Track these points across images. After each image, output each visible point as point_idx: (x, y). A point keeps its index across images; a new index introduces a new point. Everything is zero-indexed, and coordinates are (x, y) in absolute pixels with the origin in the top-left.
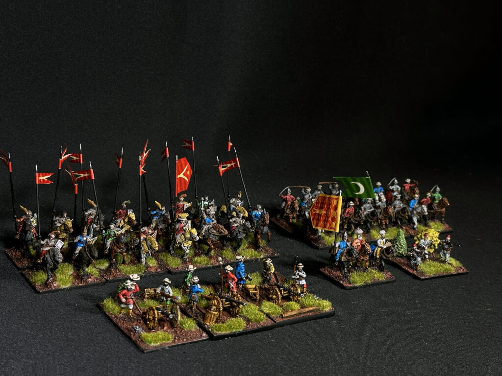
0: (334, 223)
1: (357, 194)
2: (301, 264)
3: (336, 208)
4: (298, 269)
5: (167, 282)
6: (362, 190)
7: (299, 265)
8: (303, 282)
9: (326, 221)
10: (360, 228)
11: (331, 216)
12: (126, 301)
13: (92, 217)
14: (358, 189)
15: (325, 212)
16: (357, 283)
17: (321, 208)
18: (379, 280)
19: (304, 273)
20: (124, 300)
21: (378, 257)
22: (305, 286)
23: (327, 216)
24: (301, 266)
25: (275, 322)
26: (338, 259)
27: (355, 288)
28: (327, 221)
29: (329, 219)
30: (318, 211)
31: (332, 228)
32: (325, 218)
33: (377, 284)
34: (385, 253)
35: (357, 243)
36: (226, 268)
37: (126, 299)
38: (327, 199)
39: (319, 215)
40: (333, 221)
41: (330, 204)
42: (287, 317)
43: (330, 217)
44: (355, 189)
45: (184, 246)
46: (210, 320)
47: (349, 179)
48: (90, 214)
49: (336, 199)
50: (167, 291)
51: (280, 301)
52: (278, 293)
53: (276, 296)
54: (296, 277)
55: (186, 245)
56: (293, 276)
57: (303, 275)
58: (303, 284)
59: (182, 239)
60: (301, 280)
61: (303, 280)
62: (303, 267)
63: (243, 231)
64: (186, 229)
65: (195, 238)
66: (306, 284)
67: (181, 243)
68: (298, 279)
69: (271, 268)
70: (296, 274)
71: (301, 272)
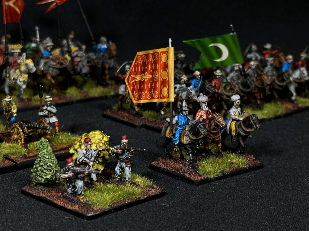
0: (165, 89)
1: (218, 60)
2: (48, 97)
3: (166, 66)
6: (226, 54)
7: (46, 99)
8: (54, 119)
9: (153, 88)
10: (204, 94)
11: (161, 79)
14: (219, 53)
15: (151, 76)
16: (210, 175)
17: (143, 72)
18: (239, 166)
19: (54, 107)
21: (234, 134)
22: (56, 124)
23: (153, 81)
25: (16, 163)
26: (177, 143)
27: (207, 181)
28: (155, 89)
29: (157, 85)
30: (138, 78)
31: (164, 97)
32: (151, 84)
33: (237, 173)
34: (243, 127)
35: (201, 116)
38: (150, 57)
39: (141, 83)
40: (164, 86)
41: (155, 63)
42: (30, 157)
43: (158, 81)
44: (214, 53)
45: (20, 82)
47: (206, 40)
49: (164, 52)
51: (23, 141)
52: (19, 130)
53: (18, 135)
54: (44, 114)
55: (22, 80)
56: (39, 112)
57: (51, 110)
58: (54, 121)
59: (17, 74)
60: (51, 117)
61: (54, 117)
62: (51, 99)
63: (88, 65)
64: (21, 62)
65: (32, 69)
66: (57, 120)
67: (17, 78)
68: (46, 116)
69: (12, 108)
70: (44, 110)
71: (50, 106)
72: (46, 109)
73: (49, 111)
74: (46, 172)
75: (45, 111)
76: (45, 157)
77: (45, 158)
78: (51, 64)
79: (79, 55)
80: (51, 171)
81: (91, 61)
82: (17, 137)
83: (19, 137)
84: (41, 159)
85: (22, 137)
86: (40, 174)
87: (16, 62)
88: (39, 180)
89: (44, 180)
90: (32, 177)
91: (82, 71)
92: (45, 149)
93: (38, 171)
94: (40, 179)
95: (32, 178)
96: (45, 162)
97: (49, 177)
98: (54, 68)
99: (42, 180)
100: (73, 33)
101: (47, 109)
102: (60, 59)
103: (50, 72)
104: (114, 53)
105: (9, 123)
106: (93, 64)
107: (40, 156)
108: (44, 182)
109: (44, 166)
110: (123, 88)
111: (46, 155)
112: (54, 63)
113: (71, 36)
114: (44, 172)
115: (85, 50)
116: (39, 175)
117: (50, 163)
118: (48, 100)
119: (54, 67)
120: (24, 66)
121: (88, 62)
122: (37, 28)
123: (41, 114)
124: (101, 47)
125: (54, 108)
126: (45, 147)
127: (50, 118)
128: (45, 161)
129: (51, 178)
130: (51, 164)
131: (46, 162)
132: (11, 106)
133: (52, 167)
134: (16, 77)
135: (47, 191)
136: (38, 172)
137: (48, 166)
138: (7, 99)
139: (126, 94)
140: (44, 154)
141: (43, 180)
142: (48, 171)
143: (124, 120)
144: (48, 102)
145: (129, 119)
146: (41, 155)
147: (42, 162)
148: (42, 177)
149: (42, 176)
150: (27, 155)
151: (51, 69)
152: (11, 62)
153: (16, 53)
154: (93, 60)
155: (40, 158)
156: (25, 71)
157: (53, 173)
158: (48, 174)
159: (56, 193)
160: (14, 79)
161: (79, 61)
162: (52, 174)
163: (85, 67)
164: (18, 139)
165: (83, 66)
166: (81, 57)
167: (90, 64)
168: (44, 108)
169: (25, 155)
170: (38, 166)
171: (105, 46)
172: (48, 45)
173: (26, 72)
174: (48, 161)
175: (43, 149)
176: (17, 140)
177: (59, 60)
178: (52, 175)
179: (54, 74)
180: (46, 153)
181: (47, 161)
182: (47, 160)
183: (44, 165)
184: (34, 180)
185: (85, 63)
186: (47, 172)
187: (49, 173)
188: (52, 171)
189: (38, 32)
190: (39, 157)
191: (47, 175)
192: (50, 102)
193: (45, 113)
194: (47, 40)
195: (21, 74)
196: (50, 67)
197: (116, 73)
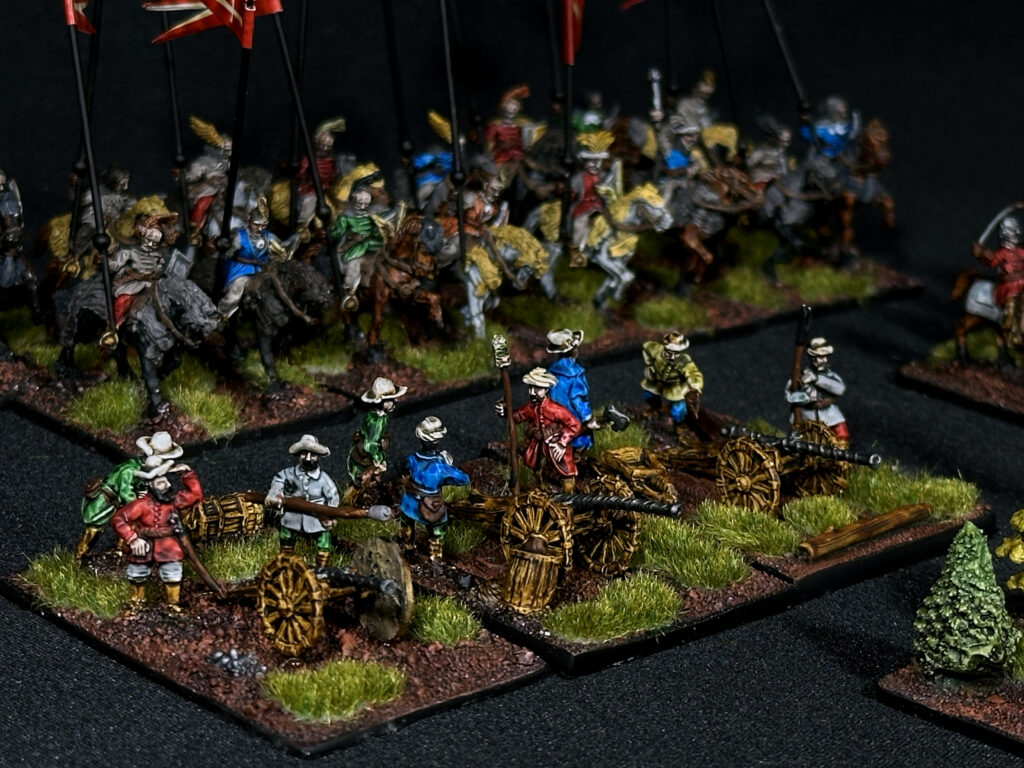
2: (820, 341)
4: (811, 363)
5: (314, 453)
7: (817, 347)
8: (833, 417)
12: (152, 550)
13: (208, 191)
19: (837, 377)
20: (140, 546)
22: (841, 433)
24: (822, 348)
25: (790, 580)
36: (526, 380)
37: (148, 538)
42: (825, 557)
45: (612, 259)
46: (533, 593)
48: (202, 180)
50: (316, 491)
51: (776, 497)
52: (766, 462)
53: (752, 477)
54: (807, 398)
55: (616, 252)
56: (788, 394)
57: (830, 386)
58: (833, 423)
59: (600, 234)
60: (826, 407)
61: (832, 406)
62: (830, 349)
63: (804, 196)
64: (608, 193)
65: (659, 220)
66: (843, 420)
67: (597, 248)
68: (811, 406)
69: (687, 374)
70: (804, 384)
71: (824, 372)
72: (813, 384)
73: (820, 390)
74: (978, 636)
75: (809, 390)
76: (974, 586)
77: (972, 589)
78: (703, 200)
79: (768, 162)
80: (991, 631)
81: (821, 185)
82: (750, 482)
83: (755, 484)
84: (960, 591)
85: (775, 487)
86: (956, 641)
87: (593, 191)
88: (950, 661)
89: (970, 663)
90: (919, 649)
91: (784, 216)
92: (977, 558)
93: (950, 631)
94: (953, 656)
95: (921, 651)
96: (972, 602)
97: (985, 652)
98: (709, 211)
99: (961, 662)
100: (709, 76)
101: (817, 383)
102: (736, 183)
103: (698, 223)
104: (883, 155)
105: (650, 418)
106: (826, 195)
107: (956, 582)
108: (969, 666)
109: (971, 617)
110: (985, 292)
111: (976, 580)
112: (712, 196)
113: (706, 88)
114: (970, 635)
115: (786, 144)
116: (952, 644)
117: (990, 604)
118: (820, 351)
119: (711, 207)
120: (629, 207)
121: (807, 188)
122: (655, 75)
123: (797, 400)
124: (826, 130)
125: (837, 380)
126: (976, 552)
127: (820, 413)
128: (972, 600)
129: (994, 654)
130: (994, 611)
131: (977, 602)
132: (681, 367)
133: (995, 618)
134: (596, 241)
135: (974, 697)
136: (951, 634)
137: (983, 617)
138: (676, 344)
139: (1005, 318)
140: (970, 575)
141: (966, 661)
142: (982, 632)
143: (989, 400)
144: (819, 360)
145: (1007, 398)
146: (959, 577)
147: (962, 601)
148: (965, 653)
149: (964, 648)
150: (811, 550)
151: (702, 212)
152: (576, 191)
153: (595, 160)
154: (828, 182)
155: (957, 588)
156: (632, 224)
157: (998, 639)
158: (984, 643)
159: (1006, 705)
160: (587, 248)
161: (766, 181)
162: (997, 643)
163: (793, 203)
164: (752, 489)
165: (787, 200)
166: (771, 167)
167: (814, 196)
168: (807, 380)
169: (804, 550)
170: (947, 615)
171: (839, 129)
172: (684, 131)
173: (630, 228)
174: (983, 599)
175: (970, 560)
176: (748, 494)
177: (731, 186)
178: (995, 647)
179: (708, 231)
180: (977, 572)
181: (980, 599)
182: (980, 595)
183: (969, 612)
184: (928, 659)
185: (794, 189)
186: (982, 637)
187: (988, 640)
188: (996, 631)
189: (656, 87)
190: (951, 585)
191: (979, 644)
192: (825, 360)
193: (809, 394)
194: (681, 115)
195: (614, 235)
196: (696, 207)
197: (975, 245)
